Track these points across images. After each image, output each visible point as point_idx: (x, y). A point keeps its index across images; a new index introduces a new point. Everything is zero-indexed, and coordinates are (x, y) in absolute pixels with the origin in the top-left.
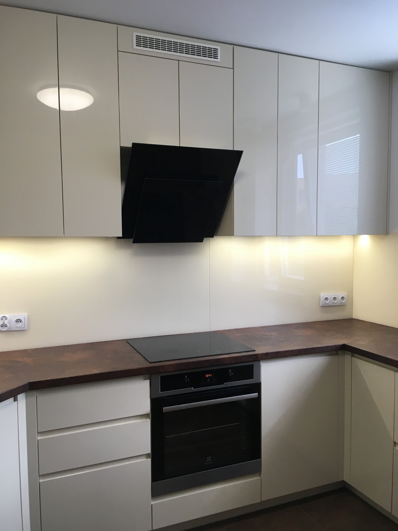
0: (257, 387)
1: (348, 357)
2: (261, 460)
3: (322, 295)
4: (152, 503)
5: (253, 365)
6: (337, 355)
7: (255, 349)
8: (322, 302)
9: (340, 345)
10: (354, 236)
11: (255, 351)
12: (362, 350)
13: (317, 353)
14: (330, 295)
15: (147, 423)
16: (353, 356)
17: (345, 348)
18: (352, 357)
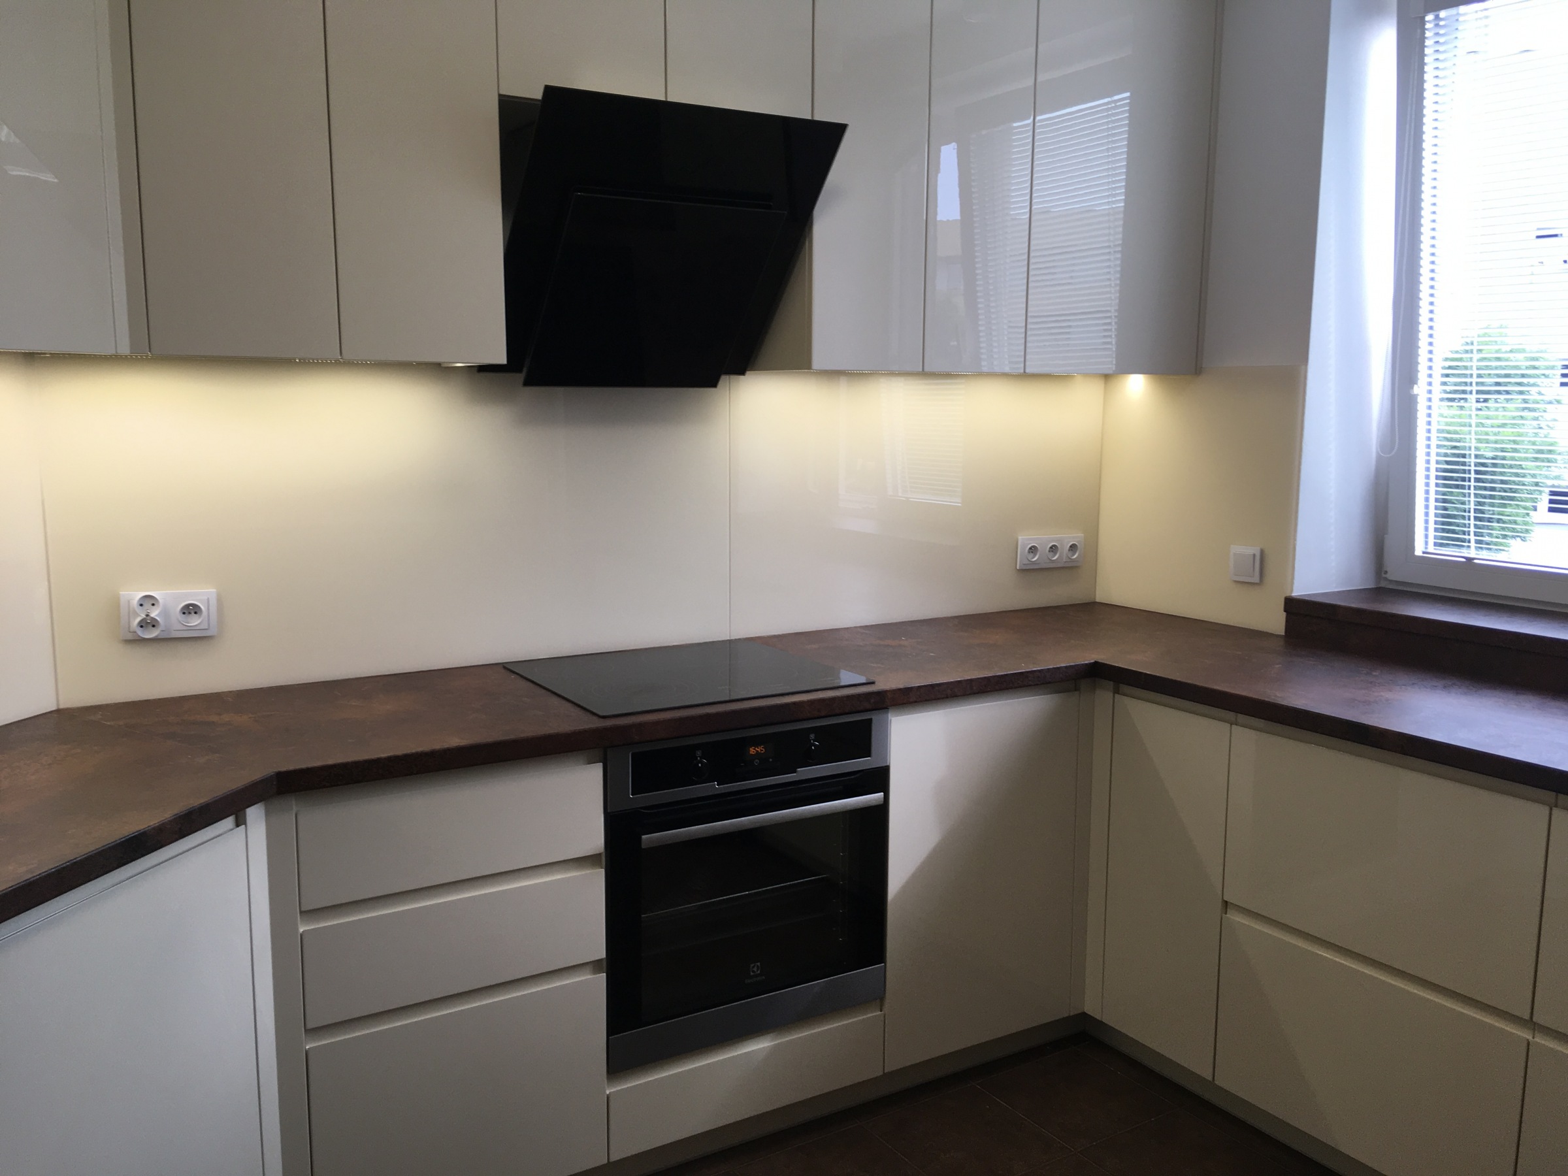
0: (879, 779)
1: (1103, 697)
2: (885, 966)
4: (608, 1092)
5: (869, 722)
6: (1076, 690)
7: (872, 679)
9: (1085, 664)
10: (1107, 377)
11: (875, 683)
12: (1141, 673)
13: (1030, 685)
15: (597, 879)
16: (1116, 691)
17: (1097, 673)
18: (1116, 695)
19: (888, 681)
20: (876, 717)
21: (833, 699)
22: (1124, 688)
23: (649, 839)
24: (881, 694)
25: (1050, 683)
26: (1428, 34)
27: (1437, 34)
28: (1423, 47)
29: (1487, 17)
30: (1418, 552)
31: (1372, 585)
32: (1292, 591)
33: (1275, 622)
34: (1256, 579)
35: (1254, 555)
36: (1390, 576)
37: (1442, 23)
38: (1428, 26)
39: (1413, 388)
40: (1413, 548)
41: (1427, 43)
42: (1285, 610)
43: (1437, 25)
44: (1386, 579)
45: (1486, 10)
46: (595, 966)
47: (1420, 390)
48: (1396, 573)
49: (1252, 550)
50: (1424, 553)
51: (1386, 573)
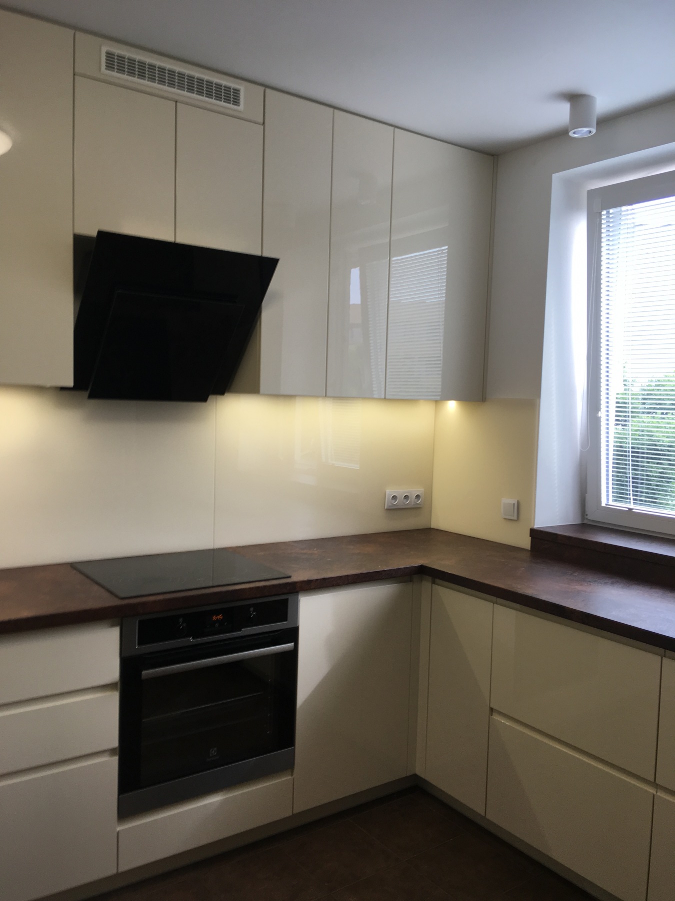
0: (292, 634)
1: (426, 585)
2: (294, 749)
3: (388, 491)
4: (118, 829)
5: (287, 600)
6: (411, 581)
7: (289, 574)
8: (388, 502)
9: (416, 566)
10: (436, 401)
11: (290, 577)
12: (448, 573)
13: (383, 579)
14: (399, 490)
15: (113, 699)
16: (434, 582)
17: (423, 572)
18: (433, 585)
19: (299, 575)
20: (291, 598)
21: (265, 587)
22: (438, 581)
23: (146, 673)
24: (294, 584)
25: (394, 577)
26: (603, 221)
27: (608, 222)
28: (600, 228)
29: (634, 214)
30: (603, 504)
31: (578, 522)
32: (534, 525)
33: (525, 542)
34: (516, 519)
35: (514, 504)
36: (590, 517)
37: (611, 216)
38: (603, 217)
39: (598, 413)
40: (600, 502)
41: (603, 226)
42: (530, 536)
43: (608, 217)
44: (587, 518)
45: (633, 209)
46: (112, 752)
47: (602, 414)
48: (592, 516)
49: (513, 501)
50: (606, 505)
51: (587, 515)
